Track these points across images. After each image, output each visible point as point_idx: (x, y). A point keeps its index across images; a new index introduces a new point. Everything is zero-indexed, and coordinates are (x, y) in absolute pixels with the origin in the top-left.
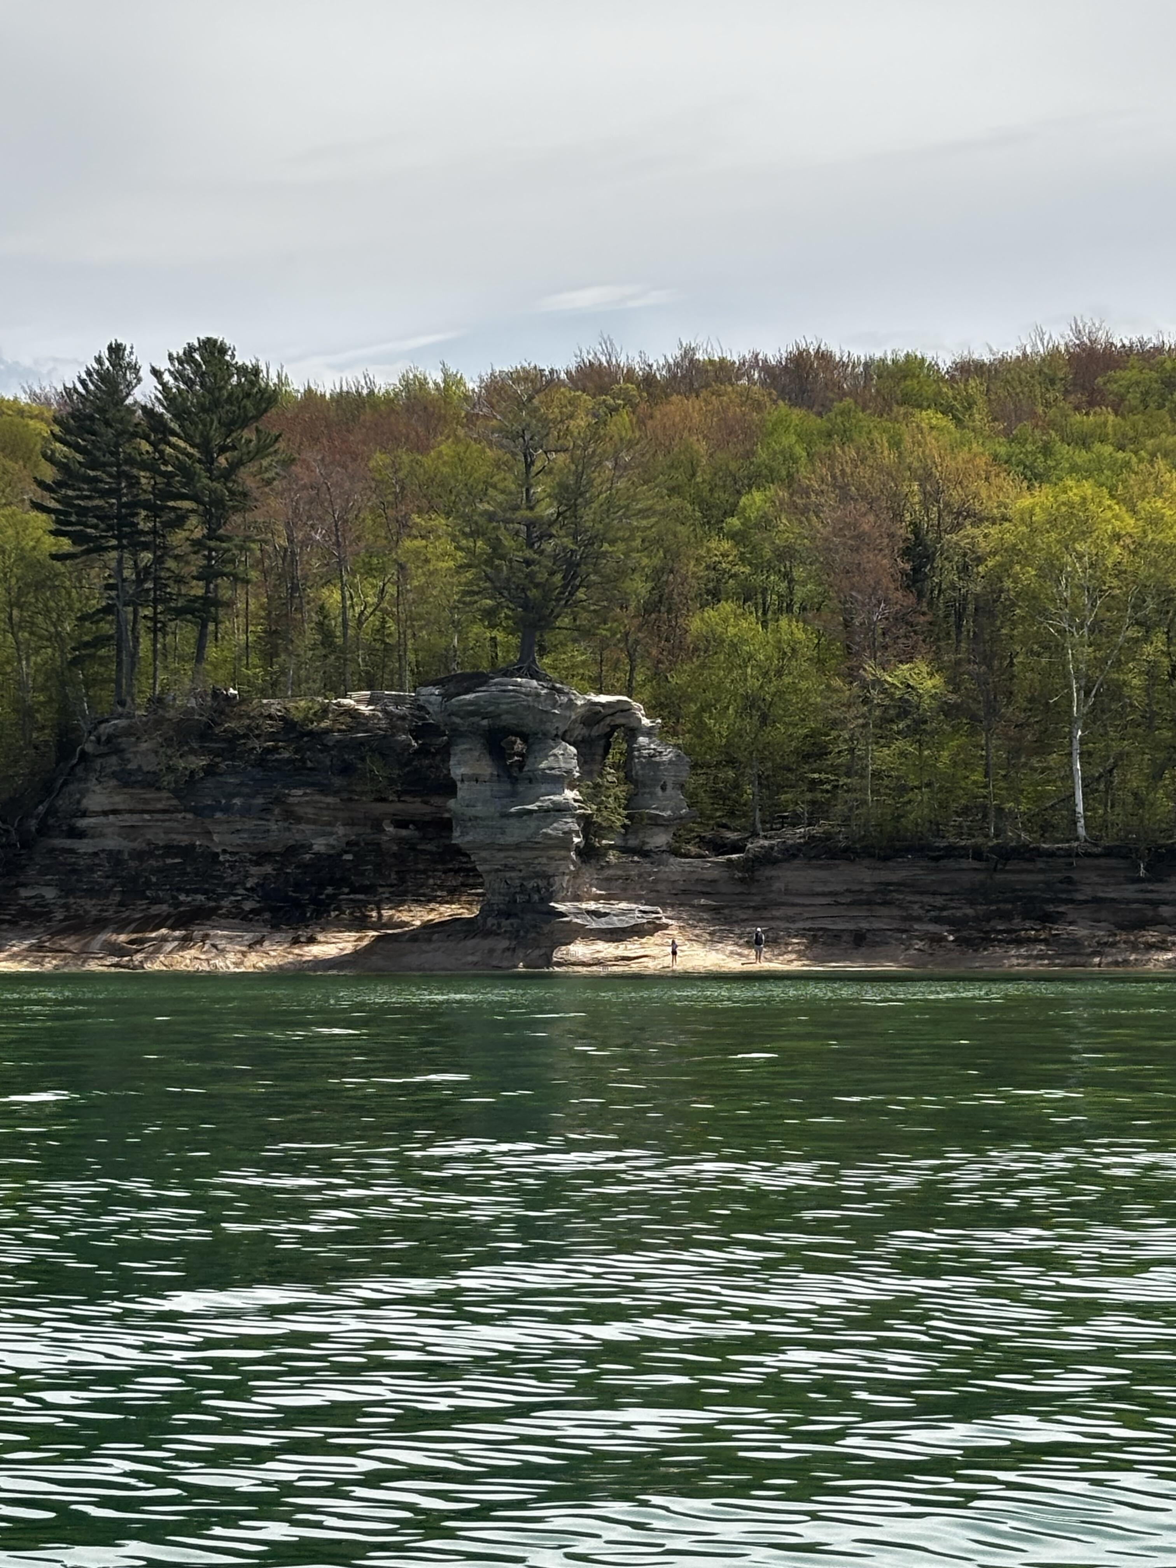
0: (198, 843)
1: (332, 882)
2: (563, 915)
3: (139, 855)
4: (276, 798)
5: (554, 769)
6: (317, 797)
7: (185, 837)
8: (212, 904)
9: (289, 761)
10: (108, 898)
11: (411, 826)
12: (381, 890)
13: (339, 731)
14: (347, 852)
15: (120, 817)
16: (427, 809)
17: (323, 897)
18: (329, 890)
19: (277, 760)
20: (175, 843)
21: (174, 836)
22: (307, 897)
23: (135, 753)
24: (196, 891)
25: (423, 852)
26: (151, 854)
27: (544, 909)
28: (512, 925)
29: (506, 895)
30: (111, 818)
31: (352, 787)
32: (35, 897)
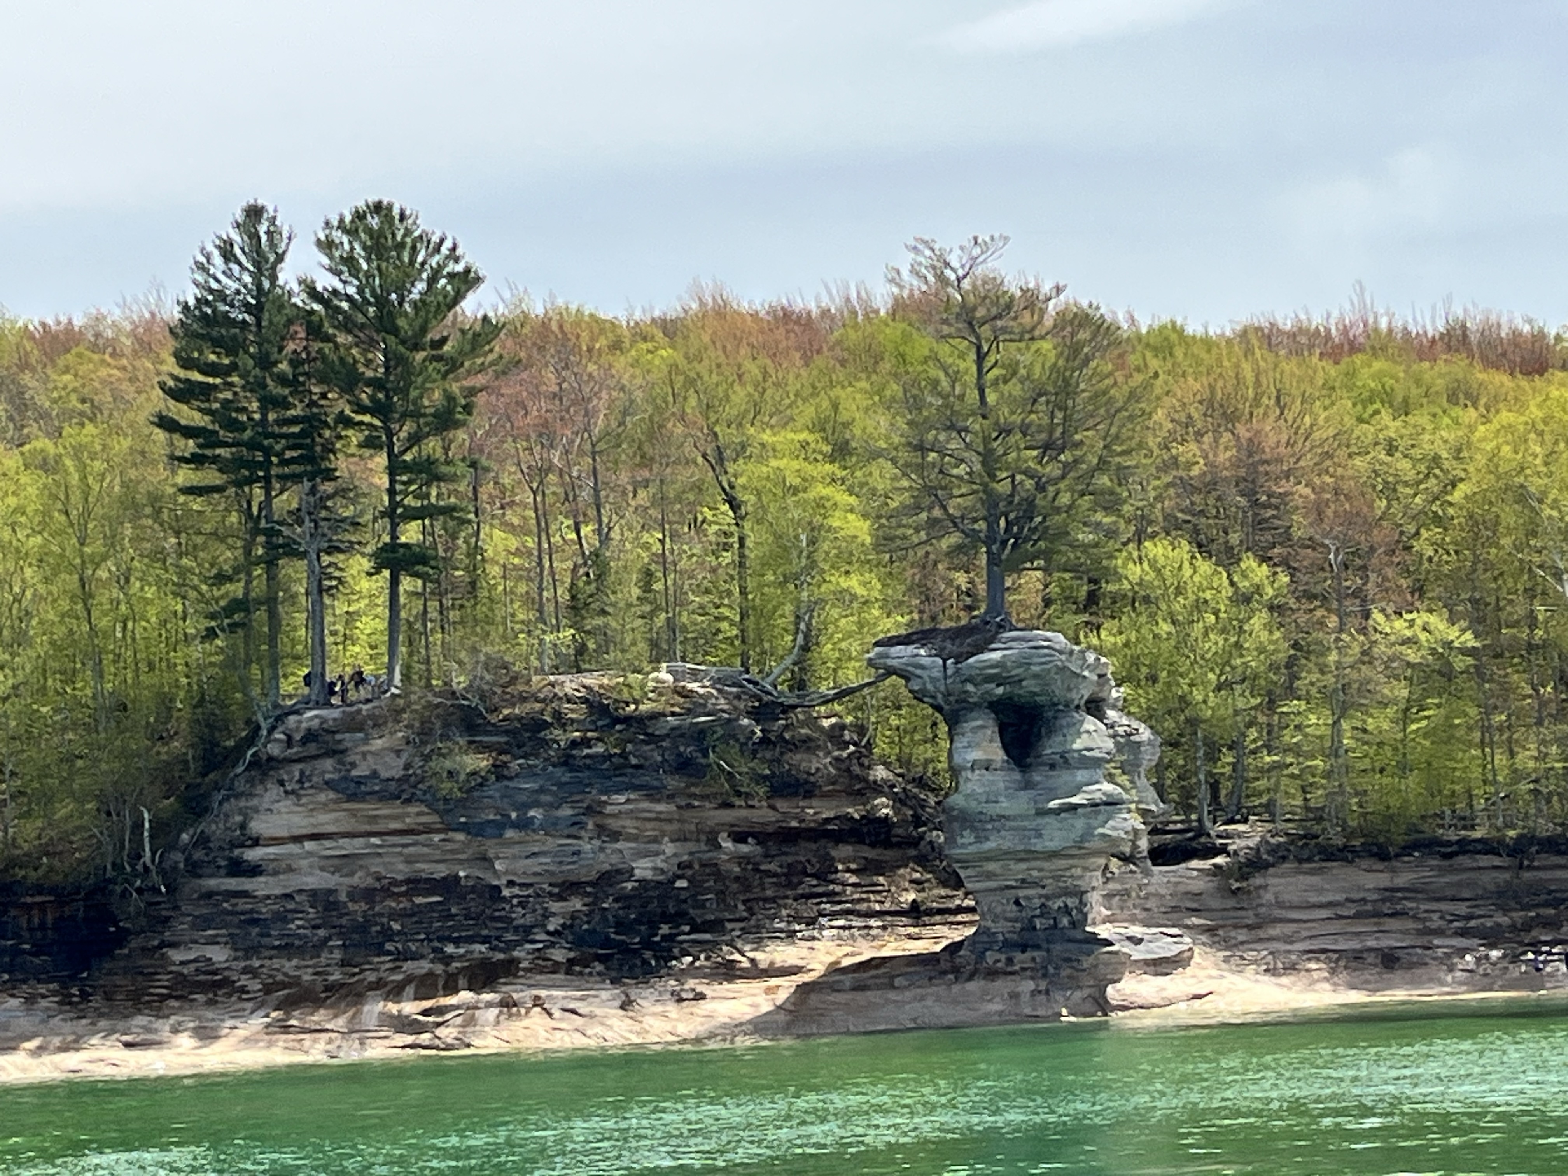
0: (462, 874)
1: (666, 918)
2: (1108, 942)
3: (368, 895)
4: (589, 808)
5: (1092, 749)
6: (645, 805)
7: (441, 867)
8: (501, 956)
9: (607, 757)
10: (319, 957)
11: (750, 840)
12: (729, 926)
13: (673, 714)
14: (680, 877)
15: (327, 843)
16: (772, 816)
17: (657, 939)
18: (665, 929)
19: (588, 756)
20: (424, 875)
21: (422, 866)
22: (637, 940)
23: (364, 755)
24: (471, 940)
25: (768, 874)
26: (387, 892)
27: (1078, 935)
28: (1033, 959)
29: (1016, 920)
30: (309, 845)
31: (693, 789)
32: (195, 961)
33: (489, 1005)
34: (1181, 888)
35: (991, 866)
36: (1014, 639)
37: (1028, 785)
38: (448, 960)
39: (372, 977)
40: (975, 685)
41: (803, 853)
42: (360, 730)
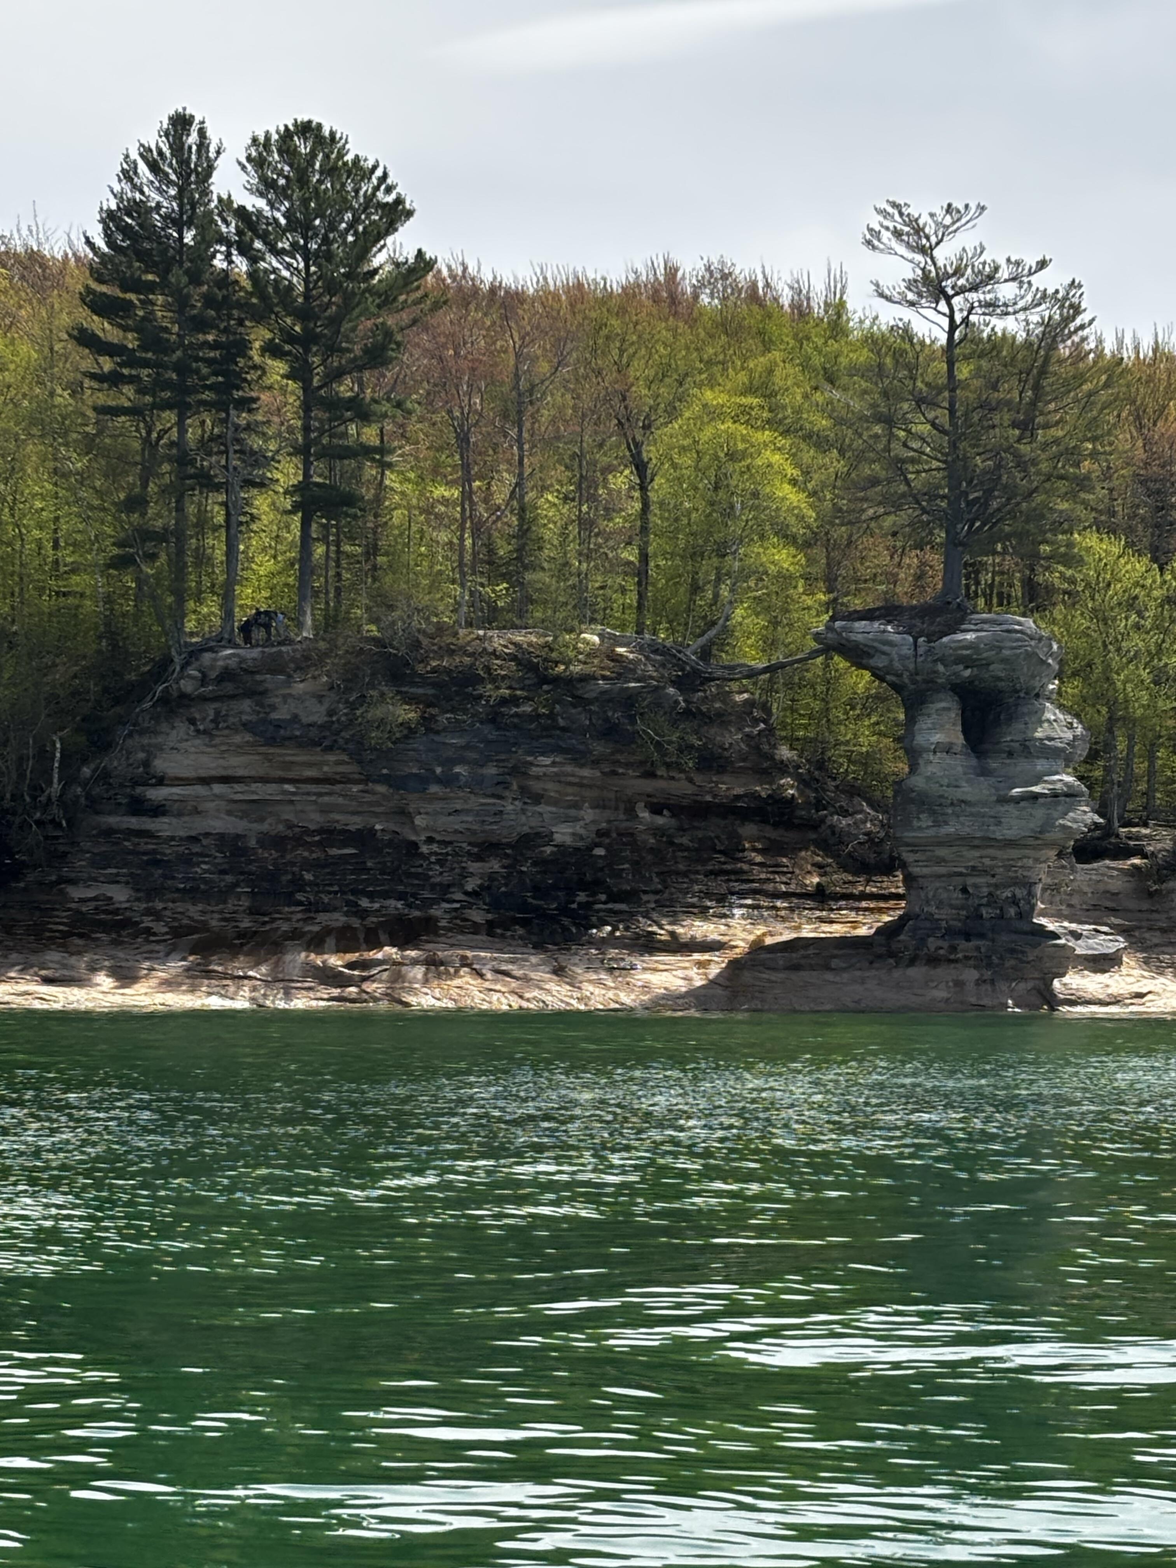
0: (378, 827)
1: (583, 885)
2: (1055, 936)
3: (278, 842)
4: (514, 768)
5: (1053, 739)
6: (569, 769)
7: (357, 819)
8: (417, 913)
9: (535, 717)
10: (225, 902)
11: (665, 812)
13: (604, 678)
14: (597, 845)
15: (238, 787)
16: (689, 789)
17: (574, 906)
18: (582, 897)
19: (516, 715)
20: (339, 827)
21: (337, 817)
22: (554, 906)
23: (285, 697)
24: (386, 895)
25: (682, 848)
26: (299, 841)
27: (1025, 927)
28: (978, 948)
29: (962, 908)
30: (217, 788)
31: (618, 757)
32: (95, 899)
33: (415, 962)
34: (1101, 887)
35: (942, 852)
36: (984, 621)
37: (984, 772)
38: (363, 914)
39: (285, 927)
40: (945, 666)
41: (713, 828)
42: (281, 672)
